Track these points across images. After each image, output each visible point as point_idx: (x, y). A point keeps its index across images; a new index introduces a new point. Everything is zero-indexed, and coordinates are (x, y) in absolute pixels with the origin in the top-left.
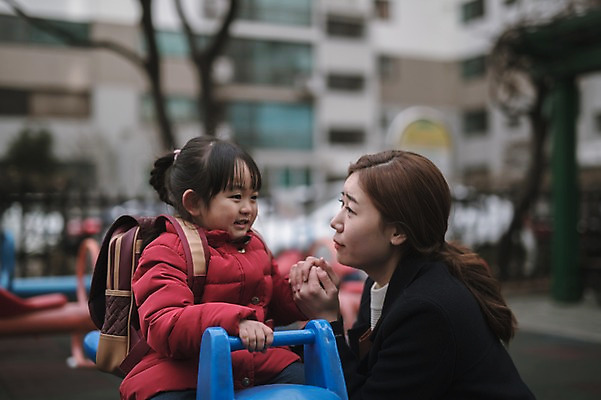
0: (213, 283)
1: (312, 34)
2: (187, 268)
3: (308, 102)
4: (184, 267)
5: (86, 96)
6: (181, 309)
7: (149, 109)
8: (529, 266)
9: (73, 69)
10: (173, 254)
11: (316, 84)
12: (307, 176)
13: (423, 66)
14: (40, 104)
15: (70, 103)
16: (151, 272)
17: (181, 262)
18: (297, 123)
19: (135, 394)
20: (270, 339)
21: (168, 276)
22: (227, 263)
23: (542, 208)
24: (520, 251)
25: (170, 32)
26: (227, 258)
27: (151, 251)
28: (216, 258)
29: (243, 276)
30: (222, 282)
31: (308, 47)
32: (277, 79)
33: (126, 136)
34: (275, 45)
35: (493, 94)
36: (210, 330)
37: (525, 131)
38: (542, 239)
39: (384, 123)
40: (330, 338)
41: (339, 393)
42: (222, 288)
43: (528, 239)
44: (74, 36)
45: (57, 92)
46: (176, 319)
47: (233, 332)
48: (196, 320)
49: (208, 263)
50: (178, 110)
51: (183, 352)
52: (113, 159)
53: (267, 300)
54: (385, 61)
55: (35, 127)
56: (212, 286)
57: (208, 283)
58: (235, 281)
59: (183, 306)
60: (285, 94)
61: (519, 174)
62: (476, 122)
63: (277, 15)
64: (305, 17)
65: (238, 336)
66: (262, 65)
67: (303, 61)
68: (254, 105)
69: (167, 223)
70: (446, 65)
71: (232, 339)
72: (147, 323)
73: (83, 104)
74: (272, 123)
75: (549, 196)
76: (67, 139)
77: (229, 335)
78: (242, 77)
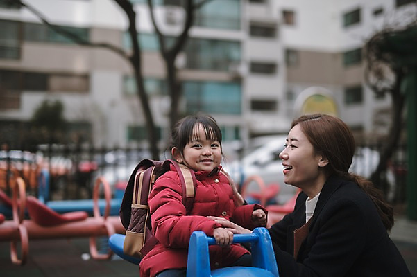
0: (199, 202)
1: (242, 35)
2: (183, 192)
3: (237, 81)
4: (180, 191)
5: (86, 77)
6: (178, 217)
7: (132, 86)
8: (391, 195)
9: (78, 59)
10: (174, 183)
11: (243, 69)
12: (237, 132)
13: (317, 56)
14: (55, 82)
15: (76, 82)
16: (160, 194)
17: (178, 188)
18: (230, 96)
19: (150, 269)
20: (232, 238)
21: (171, 196)
22: (207, 189)
23: (400, 155)
24: (386, 185)
25: (146, 34)
26: (207, 186)
27: (161, 181)
28: (201, 186)
29: (218, 198)
30: (205, 201)
31: (238, 43)
32: (216, 66)
33: (113, 104)
34: (214, 42)
35: (367, 78)
36: (196, 233)
37: (388, 101)
38: (400, 176)
39: (290, 96)
40: (268, 239)
41: (273, 273)
42: (205, 205)
43: (391, 177)
44: (78, 36)
45: (66, 75)
46: (175, 223)
47: (209, 234)
48: (188, 225)
49: (195, 190)
50: (150, 87)
51: (178, 244)
52: (104, 120)
53: (231, 214)
54: (290, 53)
55: (52, 98)
56: (199, 204)
57: (196, 202)
58: (212, 201)
59: (179, 216)
60: (222, 76)
61: (384, 131)
62: (354, 95)
63: (216, 21)
64: (235, 24)
65: (213, 237)
66: (206, 56)
67: (234, 53)
68: (200, 83)
69: (171, 165)
70: (334, 56)
71: (209, 238)
72: (156, 224)
73: (84, 83)
74: (212, 96)
75: (404, 148)
76: (73, 107)
77: (207, 236)
78: (192, 65)
